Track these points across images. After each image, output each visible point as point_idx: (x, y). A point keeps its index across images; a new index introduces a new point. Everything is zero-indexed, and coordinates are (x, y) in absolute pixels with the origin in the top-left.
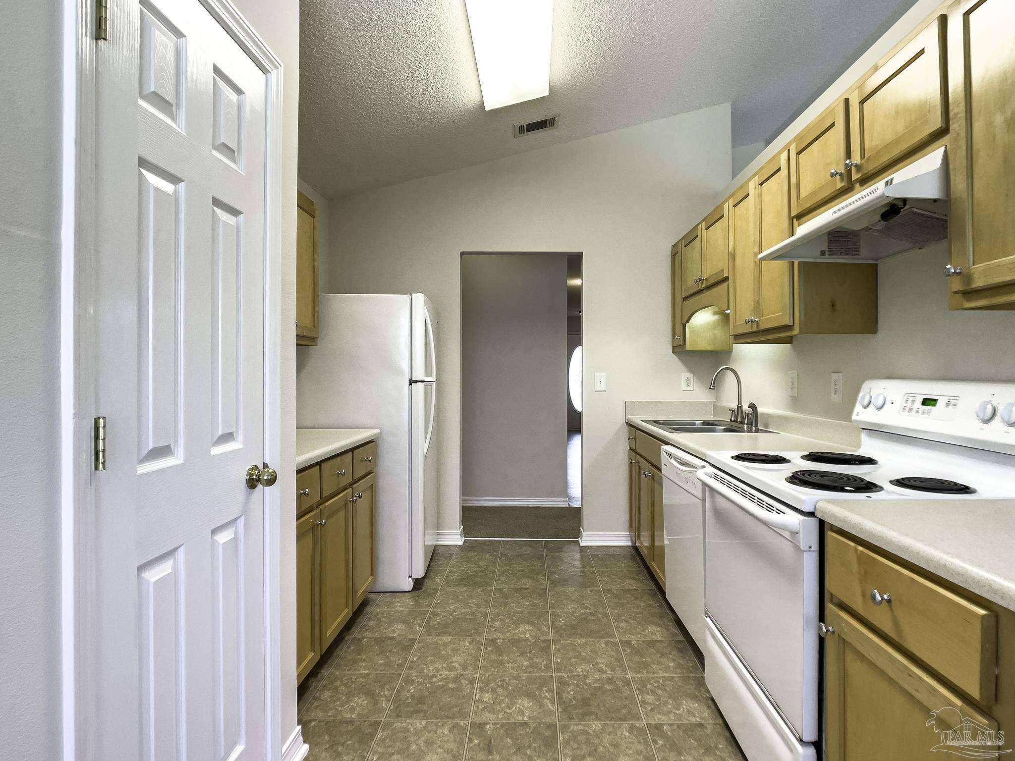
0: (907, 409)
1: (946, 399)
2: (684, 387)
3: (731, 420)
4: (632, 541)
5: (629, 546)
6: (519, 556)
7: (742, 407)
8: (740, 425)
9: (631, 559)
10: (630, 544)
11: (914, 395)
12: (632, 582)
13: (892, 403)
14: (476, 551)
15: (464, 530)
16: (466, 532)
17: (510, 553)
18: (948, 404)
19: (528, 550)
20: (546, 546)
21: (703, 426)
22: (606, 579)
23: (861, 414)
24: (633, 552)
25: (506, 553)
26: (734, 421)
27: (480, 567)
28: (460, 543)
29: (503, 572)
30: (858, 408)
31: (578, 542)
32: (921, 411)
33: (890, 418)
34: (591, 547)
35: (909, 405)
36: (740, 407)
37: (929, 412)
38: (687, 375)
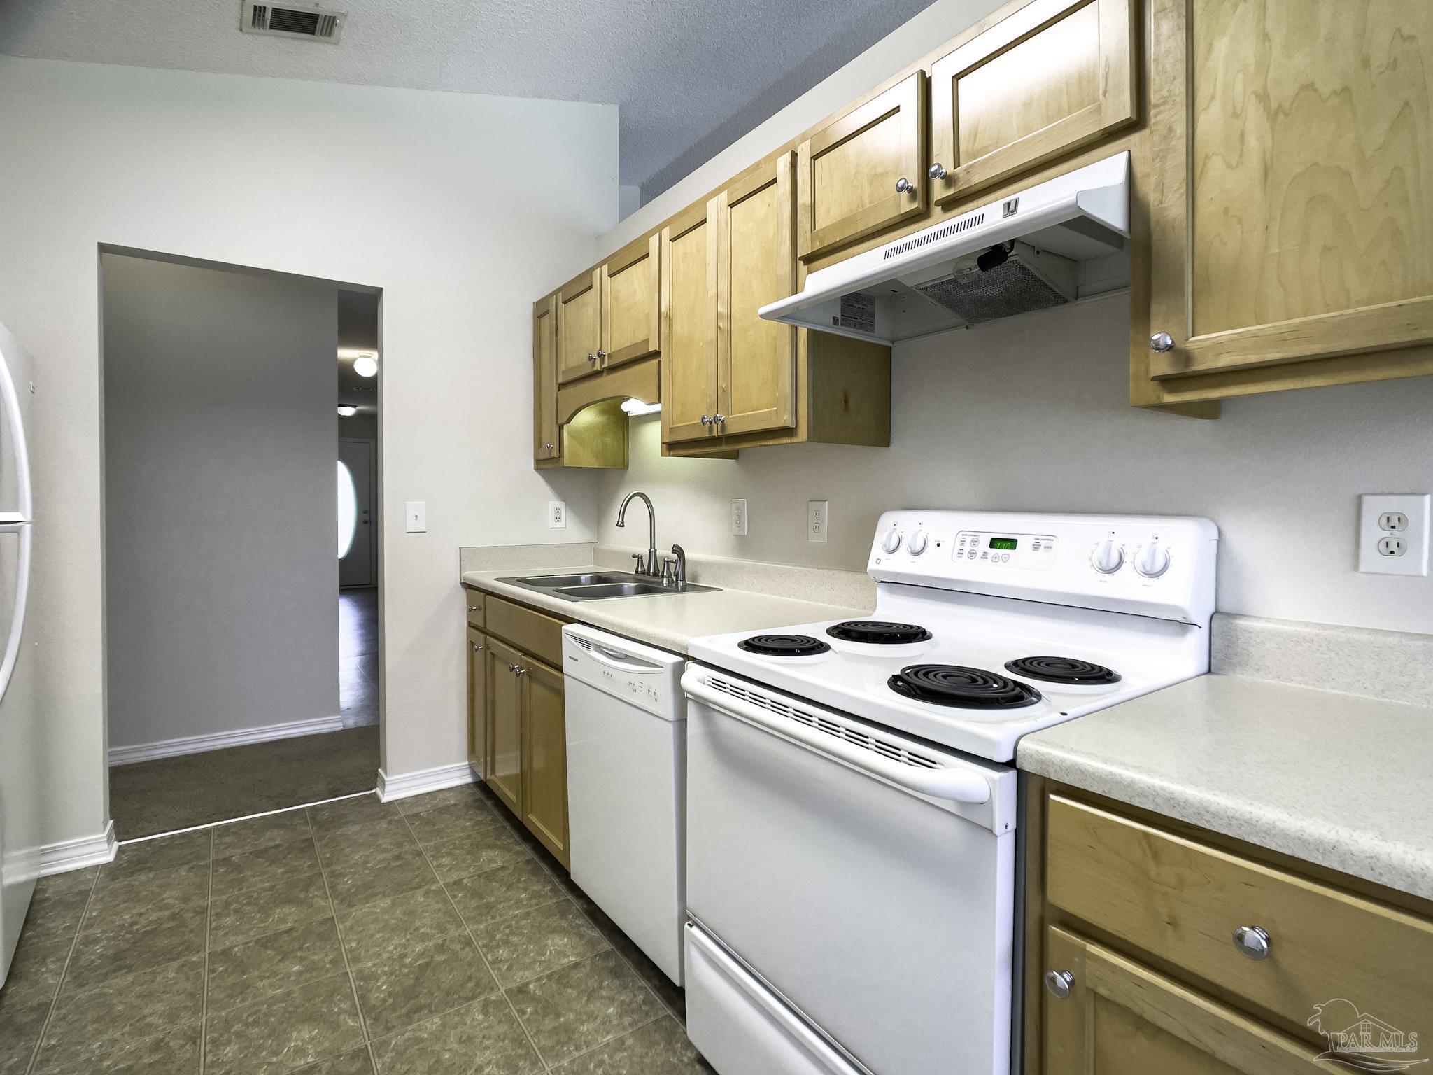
0: (966, 554)
1: (1032, 540)
2: (552, 522)
3: (637, 572)
4: (474, 773)
5: (468, 784)
6: (258, 854)
7: (655, 551)
8: (654, 579)
9: (479, 808)
10: (469, 780)
11: (975, 534)
12: (492, 854)
13: (938, 545)
14: (150, 869)
15: (115, 826)
16: (120, 832)
17: (236, 855)
18: (1036, 547)
19: (276, 837)
20: (313, 819)
21: (591, 584)
22: (446, 860)
23: (880, 560)
24: (479, 795)
25: (227, 854)
26: (643, 573)
27: (167, 907)
28: (109, 857)
29: (227, 904)
30: (877, 551)
31: (375, 798)
32: (990, 557)
33: (931, 566)
34: (402, 802)
35: (967, 547)
36: (652, 552)
37: (1006, 559)
38: (554, 503)
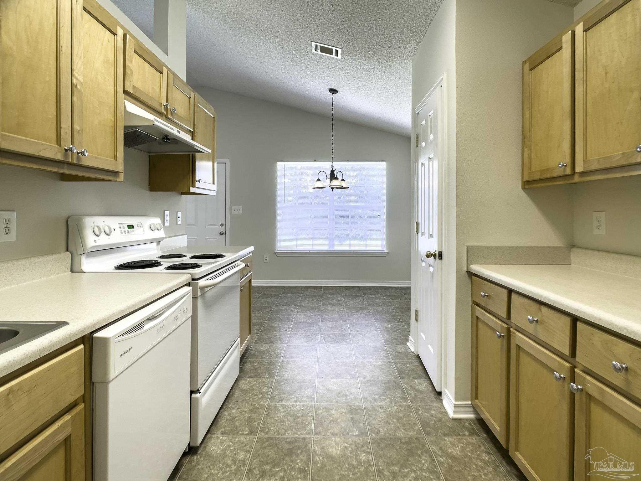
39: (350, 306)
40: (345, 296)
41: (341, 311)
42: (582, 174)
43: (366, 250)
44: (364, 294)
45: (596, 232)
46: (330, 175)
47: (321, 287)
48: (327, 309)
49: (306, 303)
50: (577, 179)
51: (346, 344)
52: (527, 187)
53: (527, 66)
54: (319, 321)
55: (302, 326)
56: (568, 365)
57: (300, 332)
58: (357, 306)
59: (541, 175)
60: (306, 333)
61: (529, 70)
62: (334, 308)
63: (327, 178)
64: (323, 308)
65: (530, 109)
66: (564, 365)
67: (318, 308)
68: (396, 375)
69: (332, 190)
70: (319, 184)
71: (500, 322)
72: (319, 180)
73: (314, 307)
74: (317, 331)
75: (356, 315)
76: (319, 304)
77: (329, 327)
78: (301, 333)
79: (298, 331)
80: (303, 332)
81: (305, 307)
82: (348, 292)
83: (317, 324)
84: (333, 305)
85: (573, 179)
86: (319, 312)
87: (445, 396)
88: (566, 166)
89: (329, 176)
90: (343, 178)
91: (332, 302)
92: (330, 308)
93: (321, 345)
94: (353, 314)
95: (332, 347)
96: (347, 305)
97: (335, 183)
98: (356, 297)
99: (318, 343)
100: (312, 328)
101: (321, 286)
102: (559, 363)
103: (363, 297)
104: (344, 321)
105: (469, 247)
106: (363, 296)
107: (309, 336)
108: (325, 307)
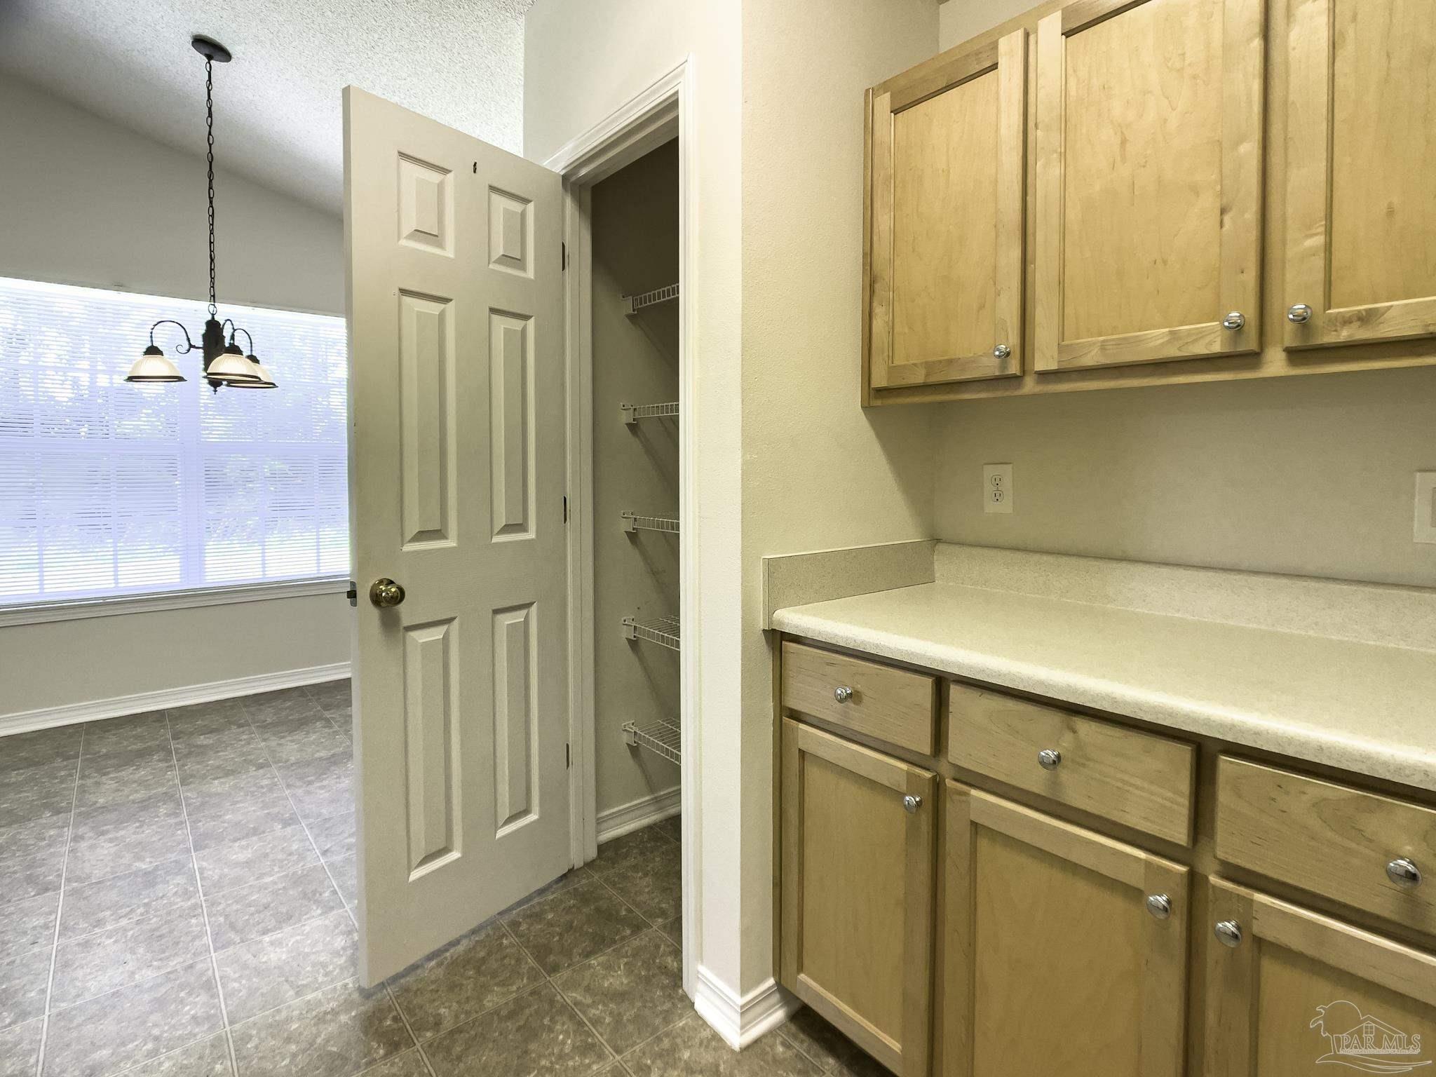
39: (293, 759)
40: (264, 727)
41: (262, 787)
42: (1044, 376)
43: (320, 575)
44: (327, 707)
45: (991, 508)
46: (205, 337)
47: (160, 715)
48: (210, 795)
49: (107, 790)
50: (1030, 386)
51: (326, 912)
52: (879, 403)
53: (884, 102)
54: (188, 850)
55: (113, 896)
56: (1182, 869)
57: (109, 927)
58: (317, 755)
59: (927, 375)
60: (138, 923)
61: (891, 112)
62: (230, 782)
63: (191, 346)
64: (188, 794)
65: (892, 208)
66: (1168, 871)
67: (169, 797)
68: (533, 968)
69: (212, 388)
70: (153, 366)
71: (904, 766)
72: (153, 351)
73: (150, 798)
74: (187, 895)
75: (322, 788)
76: (169, 781)
77: (237, 864)
78: (116, 931)
79: (99, 923)
80: (124, 922)
81: (104, 809)
82: (268, 715)
83: (179, 867)
84: (228, 773)
85: (1019, 386)
86: (176, 815)
87: (700, 987)
88: (1008, 354)
89: (199, 342)
90: (254, 354)
91: (218, 763)
92: (217, 786)
93: (222, 954)
94: (311, 788)
95: (272, 943)
96: (279, 761)
97: (225, 364)
98: (302, 724)
99: (208, 950)
100: (160, 889)
101: (157, 711)
102: (1148, 864)
103: (327, 720)
104: (286, 823)
105: (771, 563)
106: (327, 714)
107: (158, 934)
108: (192, 786)
